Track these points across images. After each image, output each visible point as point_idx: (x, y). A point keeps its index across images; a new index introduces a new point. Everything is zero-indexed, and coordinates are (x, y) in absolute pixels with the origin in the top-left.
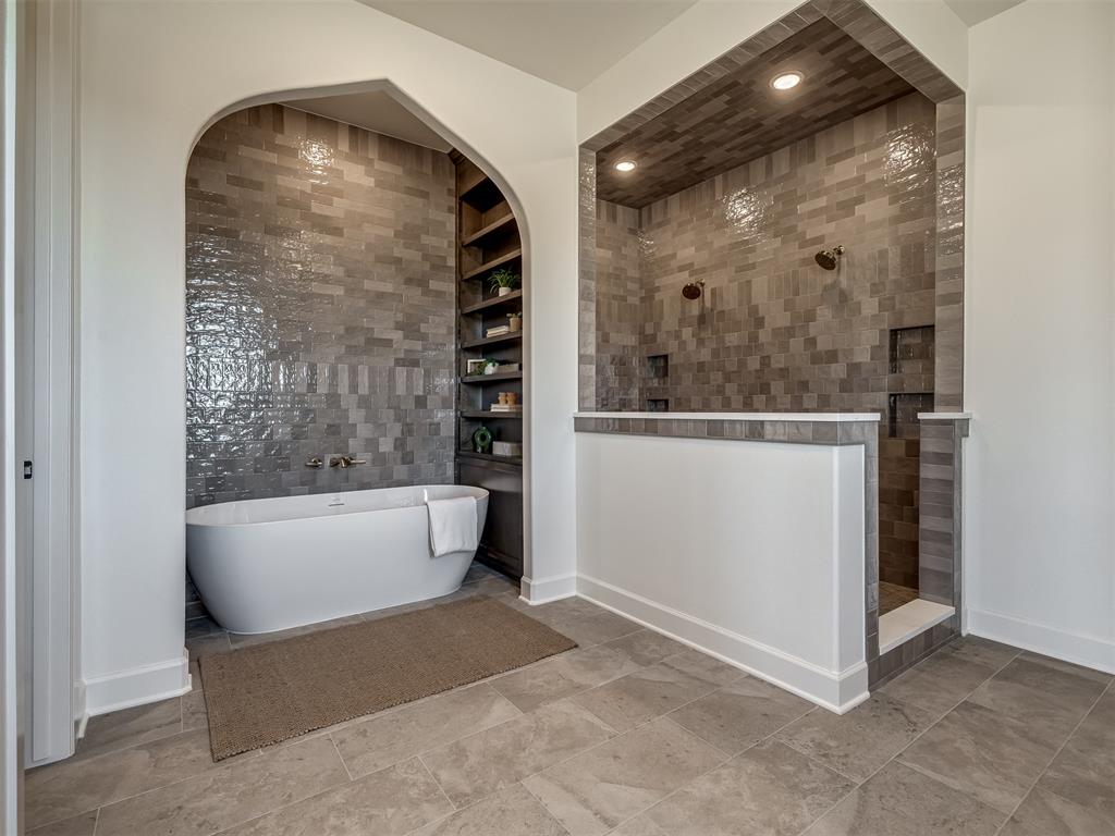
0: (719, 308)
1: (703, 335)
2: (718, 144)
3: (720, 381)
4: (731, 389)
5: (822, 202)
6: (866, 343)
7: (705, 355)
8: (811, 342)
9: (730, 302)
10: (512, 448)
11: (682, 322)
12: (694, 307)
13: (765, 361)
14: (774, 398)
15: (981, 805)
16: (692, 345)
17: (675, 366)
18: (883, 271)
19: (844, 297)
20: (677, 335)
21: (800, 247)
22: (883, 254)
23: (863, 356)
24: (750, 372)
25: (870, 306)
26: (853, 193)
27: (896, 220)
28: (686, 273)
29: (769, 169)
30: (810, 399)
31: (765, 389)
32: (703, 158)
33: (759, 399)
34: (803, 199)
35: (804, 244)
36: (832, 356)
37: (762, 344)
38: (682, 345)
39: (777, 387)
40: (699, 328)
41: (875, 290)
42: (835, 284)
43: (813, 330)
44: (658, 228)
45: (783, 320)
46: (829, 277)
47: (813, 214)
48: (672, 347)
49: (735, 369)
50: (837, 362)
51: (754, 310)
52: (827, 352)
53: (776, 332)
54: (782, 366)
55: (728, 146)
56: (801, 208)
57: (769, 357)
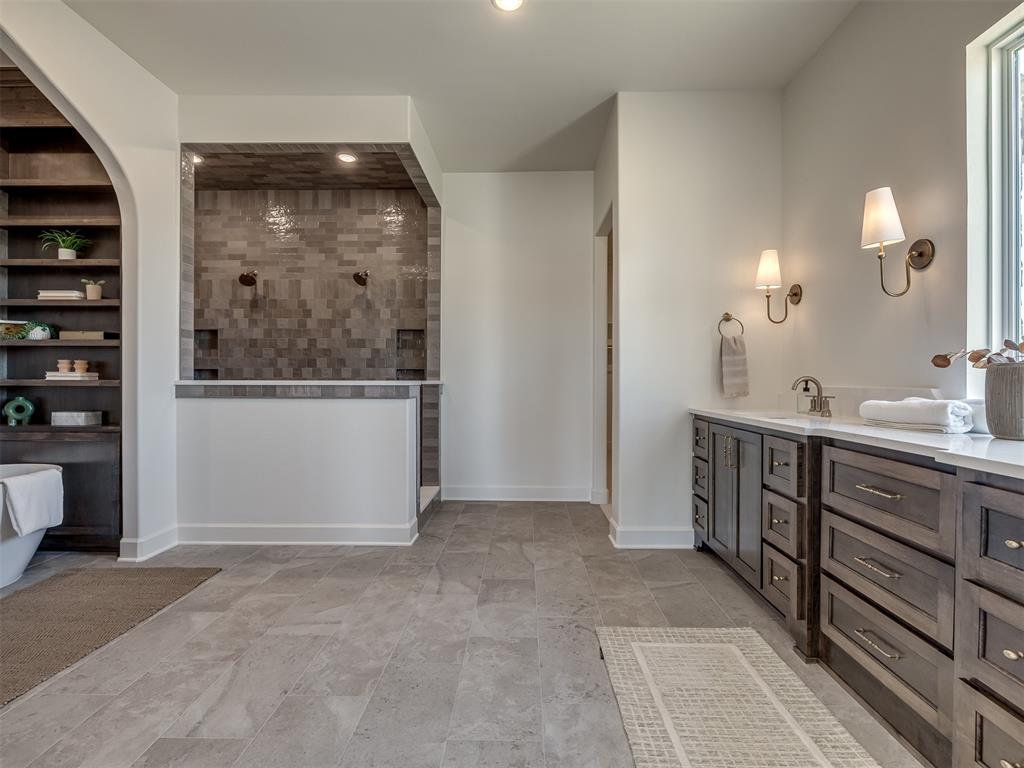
0: (271, 296)
1: (255, 316)
2: (281, 171)
3: (273, 356)
4: (282, 363)
5: (354, 238)
6: (384, 336)
7: (258, 333)
8: (348, 332)
9: (282, 293)
10: (87, 417)
11: (233, 303)
12: (247, 292)
13: (312, 342)
14: (319, 370)
15: (478, 554)
16: (244, 324)
17: (226, 342)
18: (393, 293)
19: (369, 306)
20: (228, 314)
21: (339, 265)
22: (393, 283)
23: (381, 345)
24: (299, 350)
25: (385, 313)
26: (374, 238)
27: (400, 263)
28: (238, 263)
29: (315, 201)
30: (345, 372)
31: (312, 363)
32: (265, 176)
33: (306, 371)
34: (341, 231)
35: (342, 263)
36: (361, 343)
37: (309, 330)
38: (234, 323)
39: (321, 362)
40: (252, 311)
41: (389, 303)
42: (364, 295)
43: (349, 323)
44: (205, 214)
45: (327, 314)
46: (360, 289)
47: (349, 244)
48: (222, 324)
49: (286, 346)
50: (364, 347)
51: (302, 304)
52: (359, 340)
53: (320, 322)
54: (325, 347)
55: (289, 176)
56: (341, 237)
57: (315, 340)
